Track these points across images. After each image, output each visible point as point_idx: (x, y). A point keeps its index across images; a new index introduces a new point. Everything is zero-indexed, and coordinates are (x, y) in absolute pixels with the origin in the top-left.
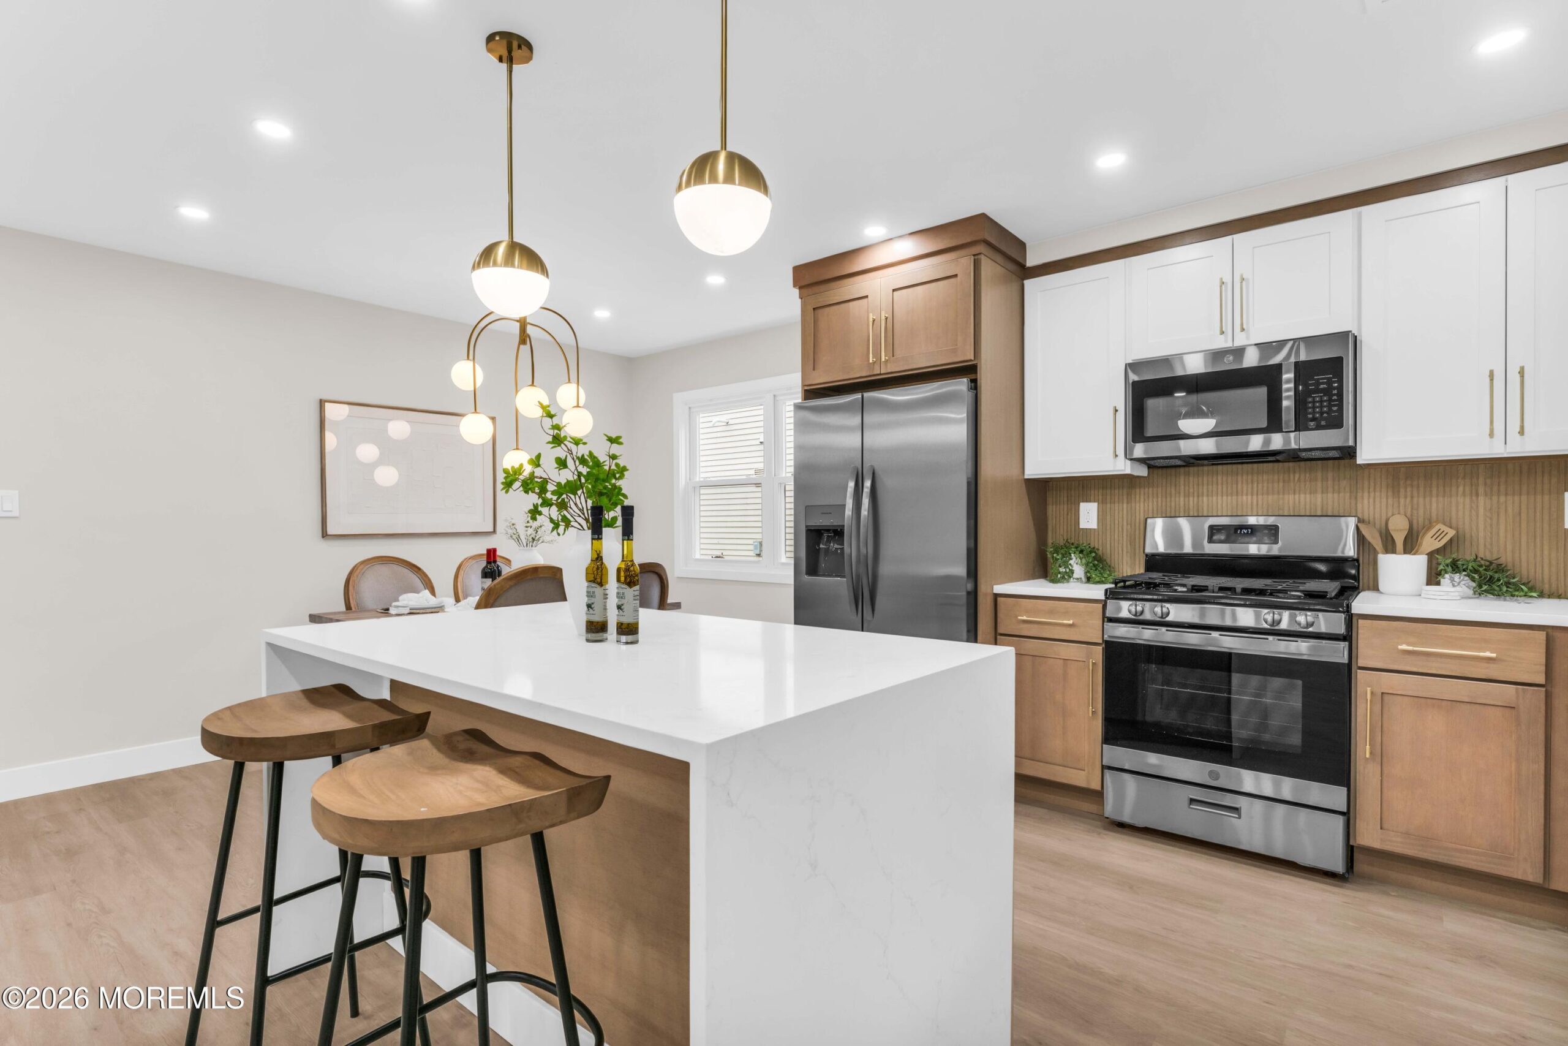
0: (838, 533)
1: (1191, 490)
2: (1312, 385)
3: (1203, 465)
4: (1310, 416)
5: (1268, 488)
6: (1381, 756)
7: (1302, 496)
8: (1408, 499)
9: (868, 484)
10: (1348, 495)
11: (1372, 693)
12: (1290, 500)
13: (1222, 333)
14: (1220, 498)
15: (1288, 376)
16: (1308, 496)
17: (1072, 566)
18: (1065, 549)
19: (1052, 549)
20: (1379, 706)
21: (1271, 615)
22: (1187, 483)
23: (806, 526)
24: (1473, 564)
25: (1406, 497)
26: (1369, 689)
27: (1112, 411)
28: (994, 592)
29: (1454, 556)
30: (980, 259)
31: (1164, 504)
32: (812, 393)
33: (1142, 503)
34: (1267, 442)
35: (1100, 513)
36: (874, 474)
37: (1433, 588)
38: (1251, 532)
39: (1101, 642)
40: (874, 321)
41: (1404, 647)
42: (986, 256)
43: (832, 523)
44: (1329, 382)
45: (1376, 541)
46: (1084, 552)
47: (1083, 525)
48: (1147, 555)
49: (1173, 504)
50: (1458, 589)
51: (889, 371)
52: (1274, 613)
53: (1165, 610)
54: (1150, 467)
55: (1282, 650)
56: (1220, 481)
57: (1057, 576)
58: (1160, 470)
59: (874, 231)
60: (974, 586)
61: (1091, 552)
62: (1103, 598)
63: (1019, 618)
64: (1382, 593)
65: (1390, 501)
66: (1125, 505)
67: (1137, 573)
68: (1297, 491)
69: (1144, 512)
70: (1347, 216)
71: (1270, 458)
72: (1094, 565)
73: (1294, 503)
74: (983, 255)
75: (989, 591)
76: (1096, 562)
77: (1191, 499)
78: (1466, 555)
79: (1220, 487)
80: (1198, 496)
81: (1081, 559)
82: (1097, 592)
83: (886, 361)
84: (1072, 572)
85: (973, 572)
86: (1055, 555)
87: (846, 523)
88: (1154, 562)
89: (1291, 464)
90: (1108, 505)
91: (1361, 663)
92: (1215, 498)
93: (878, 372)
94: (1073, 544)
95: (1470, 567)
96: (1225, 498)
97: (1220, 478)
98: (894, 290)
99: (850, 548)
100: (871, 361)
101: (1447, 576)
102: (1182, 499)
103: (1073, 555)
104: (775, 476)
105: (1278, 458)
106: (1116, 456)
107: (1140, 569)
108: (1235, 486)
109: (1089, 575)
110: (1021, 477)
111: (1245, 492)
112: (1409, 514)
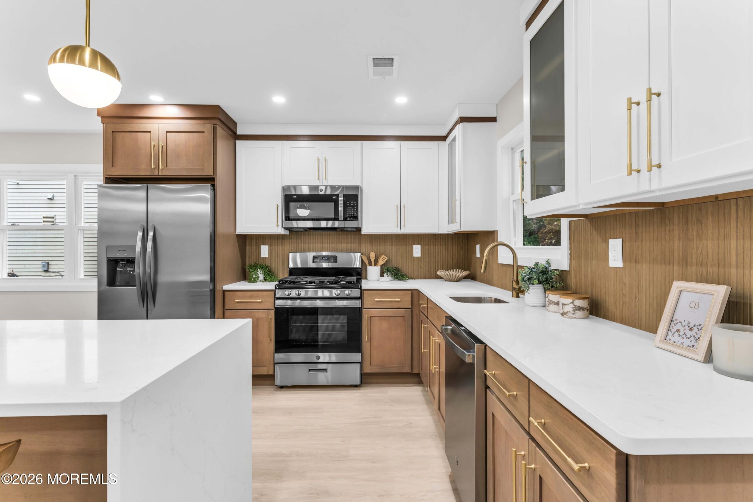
0: (131, 262)
1: (306, 241)
2: (348, 204)
3: (311, 231)
4: (348, 215)
5: (333, 241)
6: (370, 339)
7: (344, 244)
8: (375, 246)
9: (151, 234)
10: (358, 244)
11: (368, 317)
12: (340, 246)
13: (319, 179)
14: (316, 245)
15: (341, 199)
16: (346, 245)
17: (258, 275)
18: (255, 267)
19: (249, 267)
20: (369, 321)
21: (337, 291)
22: (304, 238)
23: (107, 258)
24: (392, 269)
25: (374, 246)
26: (367, 316)
27: (276, 206)
28: (223, 289)
29: (387, 266)
30: (217, 127)
31: (296, 247)
32: (110, 180)
33: (287, 246)
34: (333, 224)
35: (270, 250)
36: (155, 229)
37: (382, 278)
38: (328, 259)
39: (273, 308)
40: (154, 146)
41: (376, 300)
42: (219, 126)
43: (126, 256)
44: (354, 204)
45: (366, 262)
46: (264, 268)
47: (262, 255)
48: (289, 269)
49: (299, 247)
50: (389, 278)
51: (164, 174)
52: (338, 291)
53: (299, 292)
54: (290, 231)
55: (341, 304)
56: (316, 238)
57: (252, 279)
58: (294, 232)
59: (155, 98)
60: (213, 286)
61: (266, 268)
62: (274, 289)
63: (236, 301)
64: (368, 280)
65: (370, 247)
66: (280, 247)
67: (285, 277)
68: (342, 243)
69: (288, 250)
70: (358, 143)
71: (334, 230)
72: (268, 274)
73: (342, 247)
74: (218, 125)
75: (221, 289)
76: (269, 272)
77: (306, 245)
78: (390, 266)
79: (316, 240)
80: (309, 244)
81: (262, 271)
82: (271, 286)
83: (162, 169)
84: (259, 277)
85: (213, 279)
86: (251, 270)
87: (137, 256)
88: (293, 272)
89: (341, 232)
90: (273, 247)
91: (365, 307)
92: (315, 245)
93: (157, 174)
94: (258, 264)
95: (392, 270)
96: (318, 244)
97: (316, 236)
98: (167, 132)
99: (139, 269)
100: (153, 167)
101: (386, 273)
102: (303, 244)
103: (258, 269)
104: (75, 225)
105: (337, 230)
106: (278, 226)
107: (286, 275)
108: (322, 240)
109: (266, 278)
110: (235, 233)
111: (325, 243)
112: (375, 252)
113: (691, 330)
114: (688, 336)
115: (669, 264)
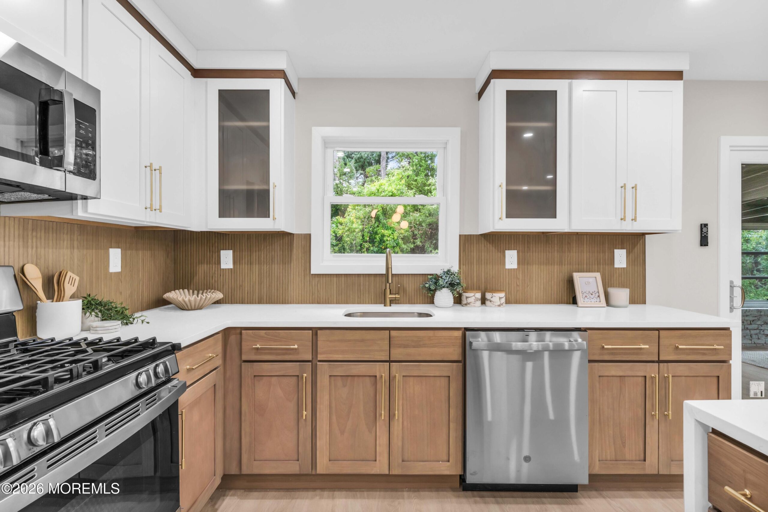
113: (592, 294)
114: (592, 298)
115: (551, 265)
